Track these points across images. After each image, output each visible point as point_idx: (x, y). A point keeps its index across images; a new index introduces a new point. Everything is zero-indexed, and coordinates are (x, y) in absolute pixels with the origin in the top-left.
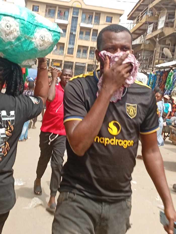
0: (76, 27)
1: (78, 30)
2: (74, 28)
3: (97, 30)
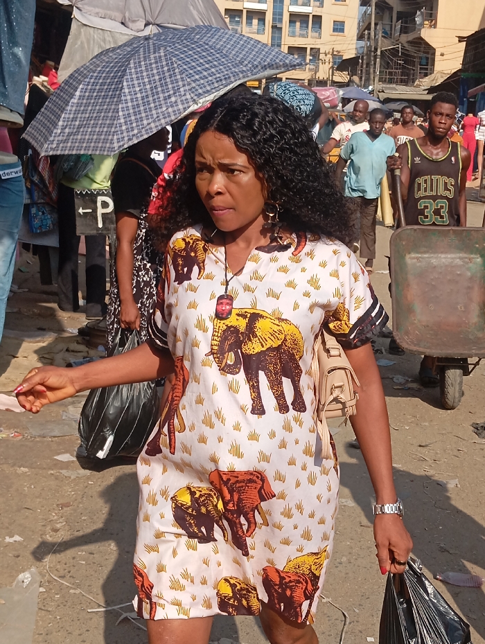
0: (281, 14)
1: (286, 18)
2: (278, 15)
3: (321, 16)
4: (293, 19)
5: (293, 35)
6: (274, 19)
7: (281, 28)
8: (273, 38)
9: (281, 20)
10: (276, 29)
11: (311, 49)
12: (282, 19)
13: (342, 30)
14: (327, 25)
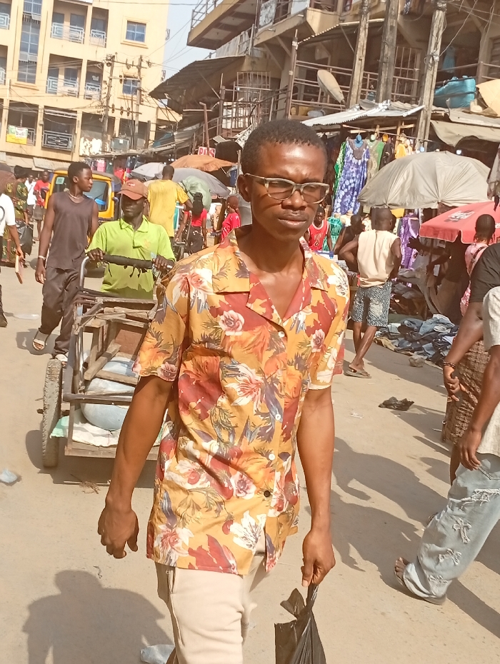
1: (47, 7)
3: (107, 11)
4: (60, 11)
5: (59, 35)
6: (26, 6)
7: (39, 22)
8: (24, 37)
9: (38, 9)
10: (30, 22)
11: (90, 63)
12: (40, 7)
13: (141, 38)
14: (117, 26)
